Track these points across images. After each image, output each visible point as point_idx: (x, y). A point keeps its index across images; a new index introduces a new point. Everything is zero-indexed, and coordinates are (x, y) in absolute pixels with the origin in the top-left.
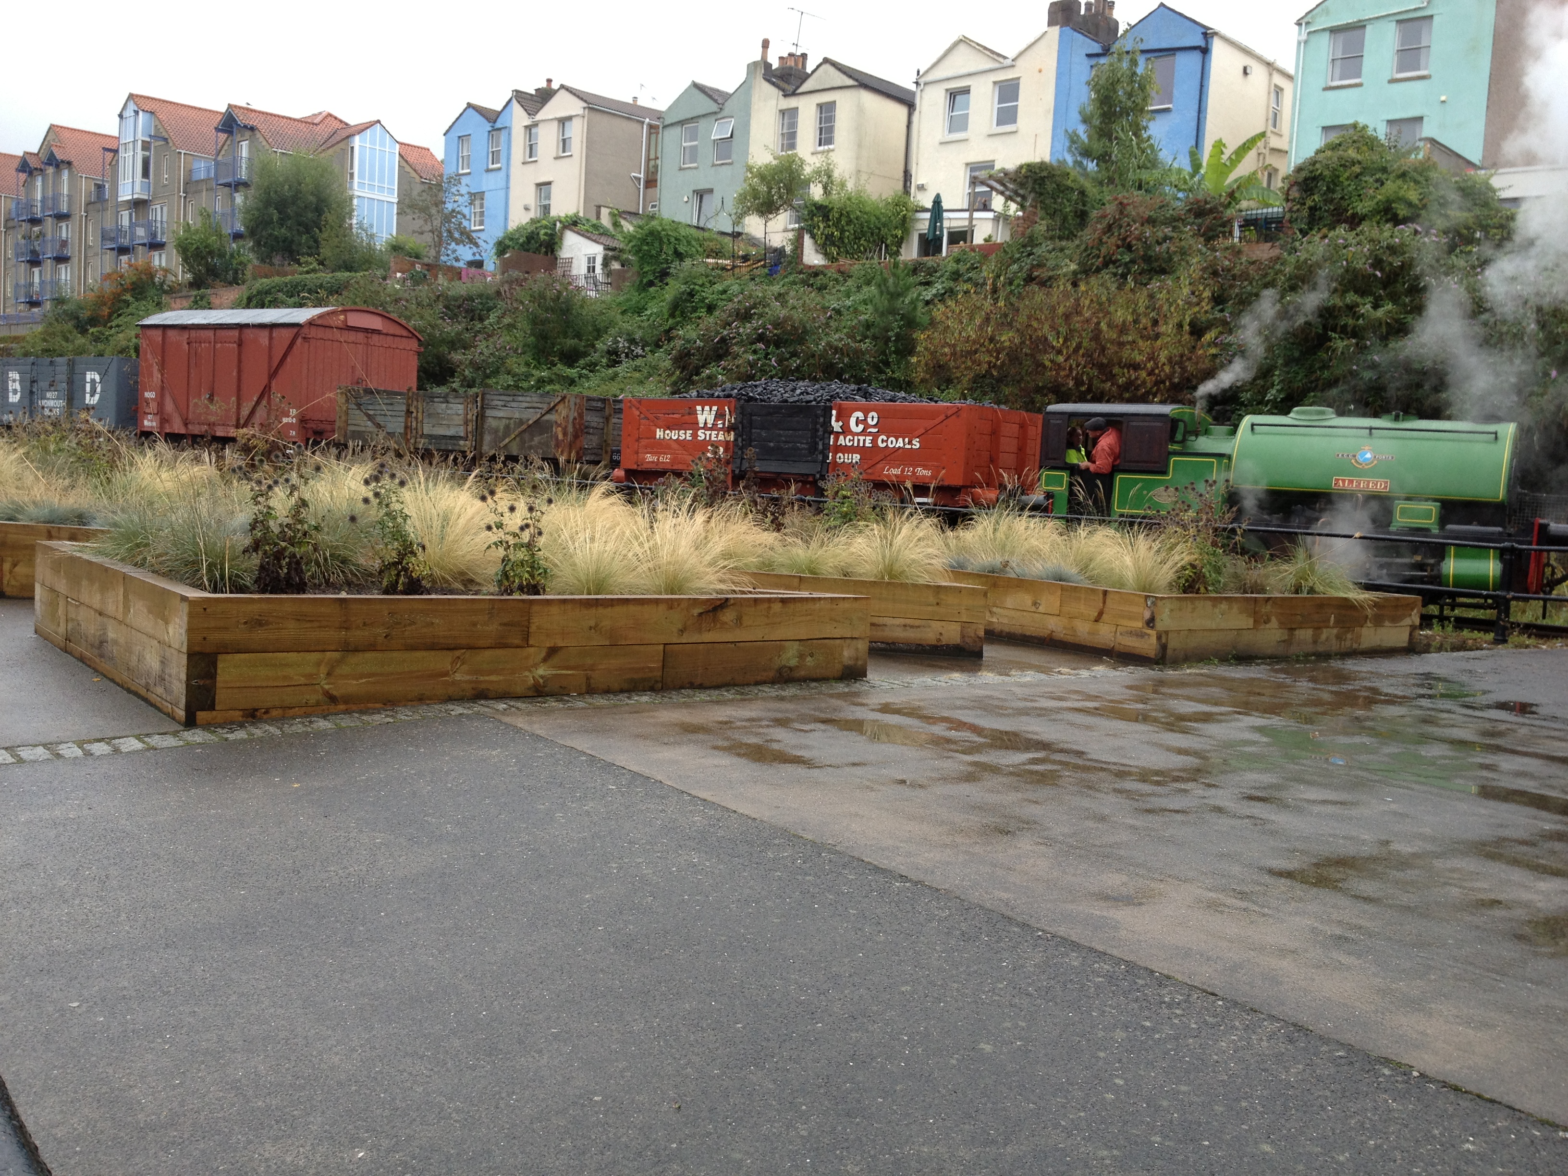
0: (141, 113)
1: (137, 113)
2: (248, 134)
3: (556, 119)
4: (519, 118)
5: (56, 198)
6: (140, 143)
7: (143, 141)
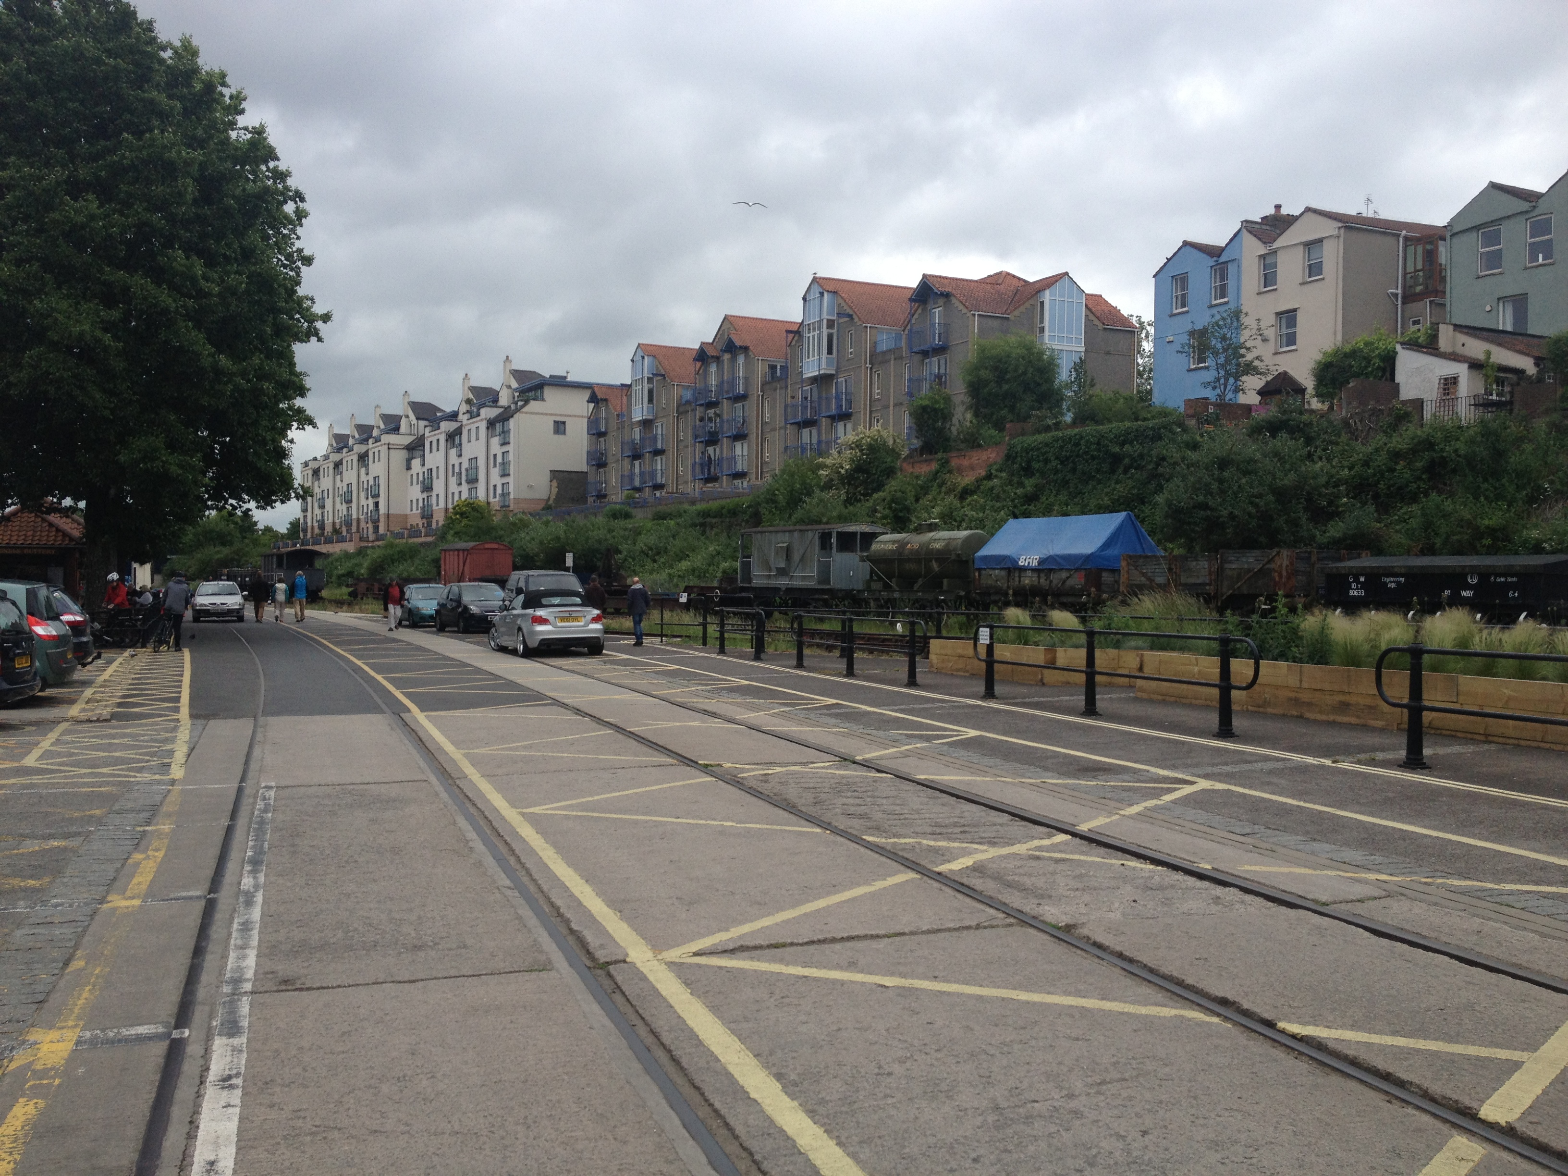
0: (826, 294)
1: (822, 294)
2: (941, 301)
3: (1301, 243)
4: (1253, 248)
5: (732, 382)
6: (825, 322)
7: (828, 320)
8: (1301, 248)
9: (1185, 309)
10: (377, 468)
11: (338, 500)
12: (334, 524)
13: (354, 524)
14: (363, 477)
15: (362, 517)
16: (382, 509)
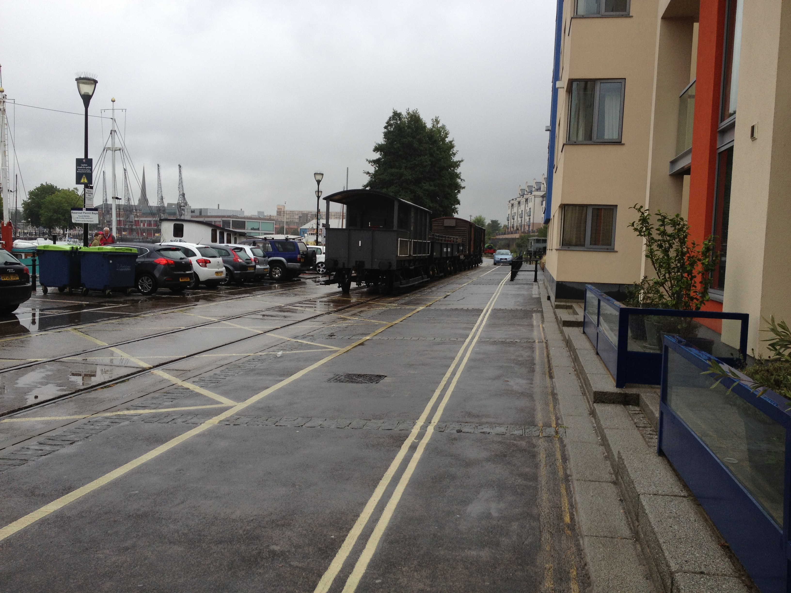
10: (531, 205)
11: (519, 216)
12: (517, 226)
13: (523, 226)
14: (527, 208)
15: (526, 224)
16: (531, 221)
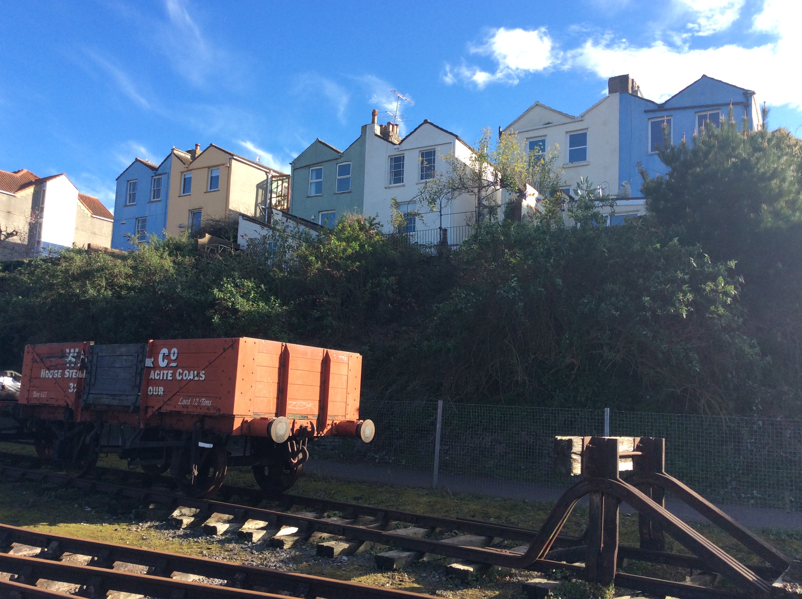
3: (206, 167)
4: (178, 167)
8: (207, 169)
9: (135, 203)
